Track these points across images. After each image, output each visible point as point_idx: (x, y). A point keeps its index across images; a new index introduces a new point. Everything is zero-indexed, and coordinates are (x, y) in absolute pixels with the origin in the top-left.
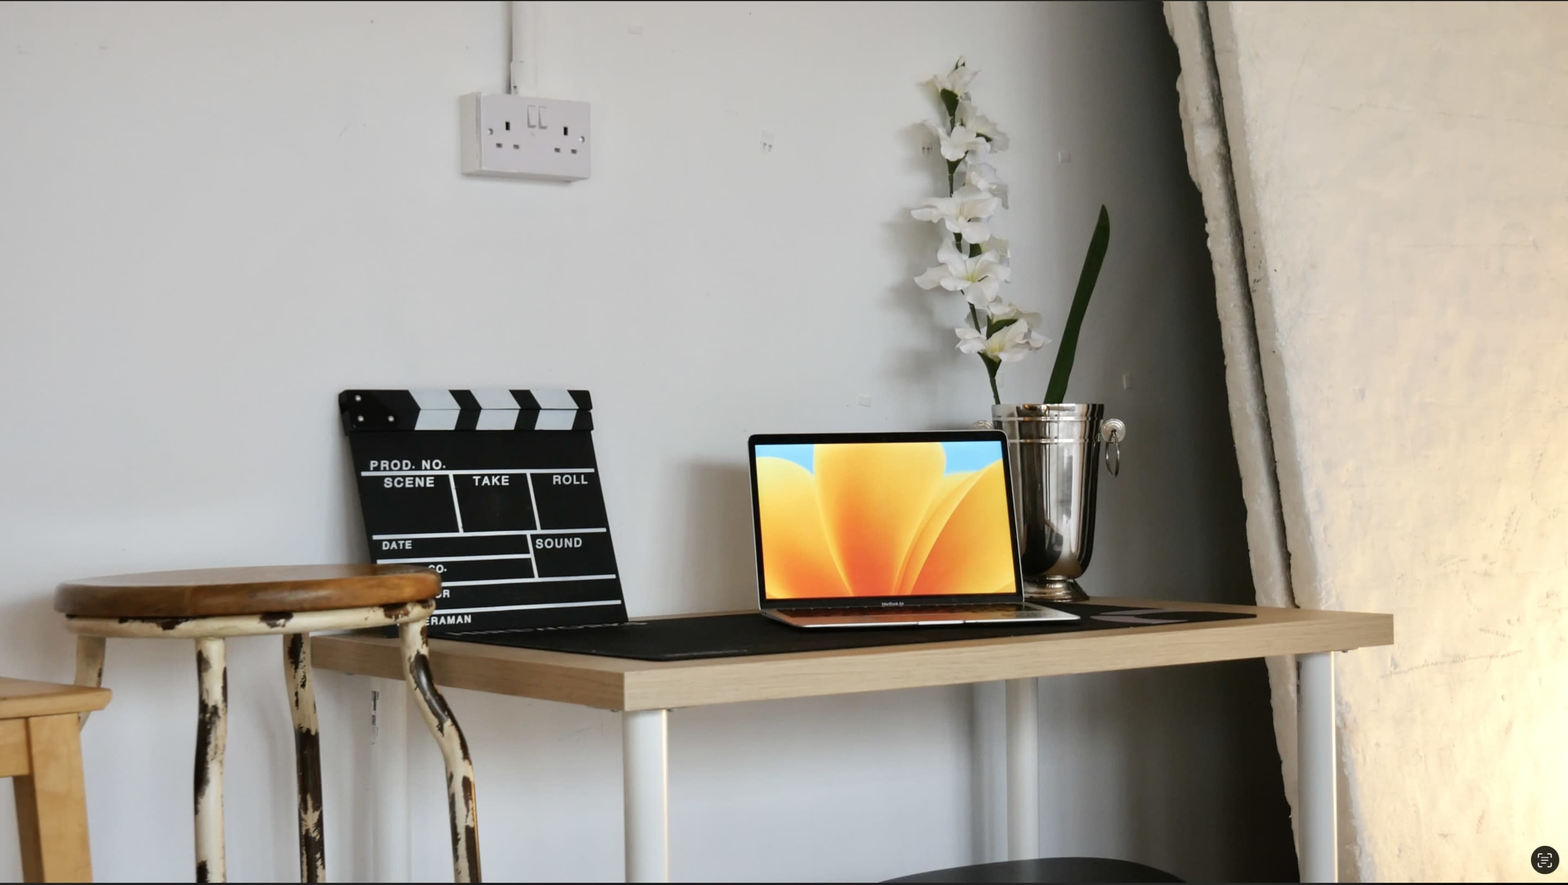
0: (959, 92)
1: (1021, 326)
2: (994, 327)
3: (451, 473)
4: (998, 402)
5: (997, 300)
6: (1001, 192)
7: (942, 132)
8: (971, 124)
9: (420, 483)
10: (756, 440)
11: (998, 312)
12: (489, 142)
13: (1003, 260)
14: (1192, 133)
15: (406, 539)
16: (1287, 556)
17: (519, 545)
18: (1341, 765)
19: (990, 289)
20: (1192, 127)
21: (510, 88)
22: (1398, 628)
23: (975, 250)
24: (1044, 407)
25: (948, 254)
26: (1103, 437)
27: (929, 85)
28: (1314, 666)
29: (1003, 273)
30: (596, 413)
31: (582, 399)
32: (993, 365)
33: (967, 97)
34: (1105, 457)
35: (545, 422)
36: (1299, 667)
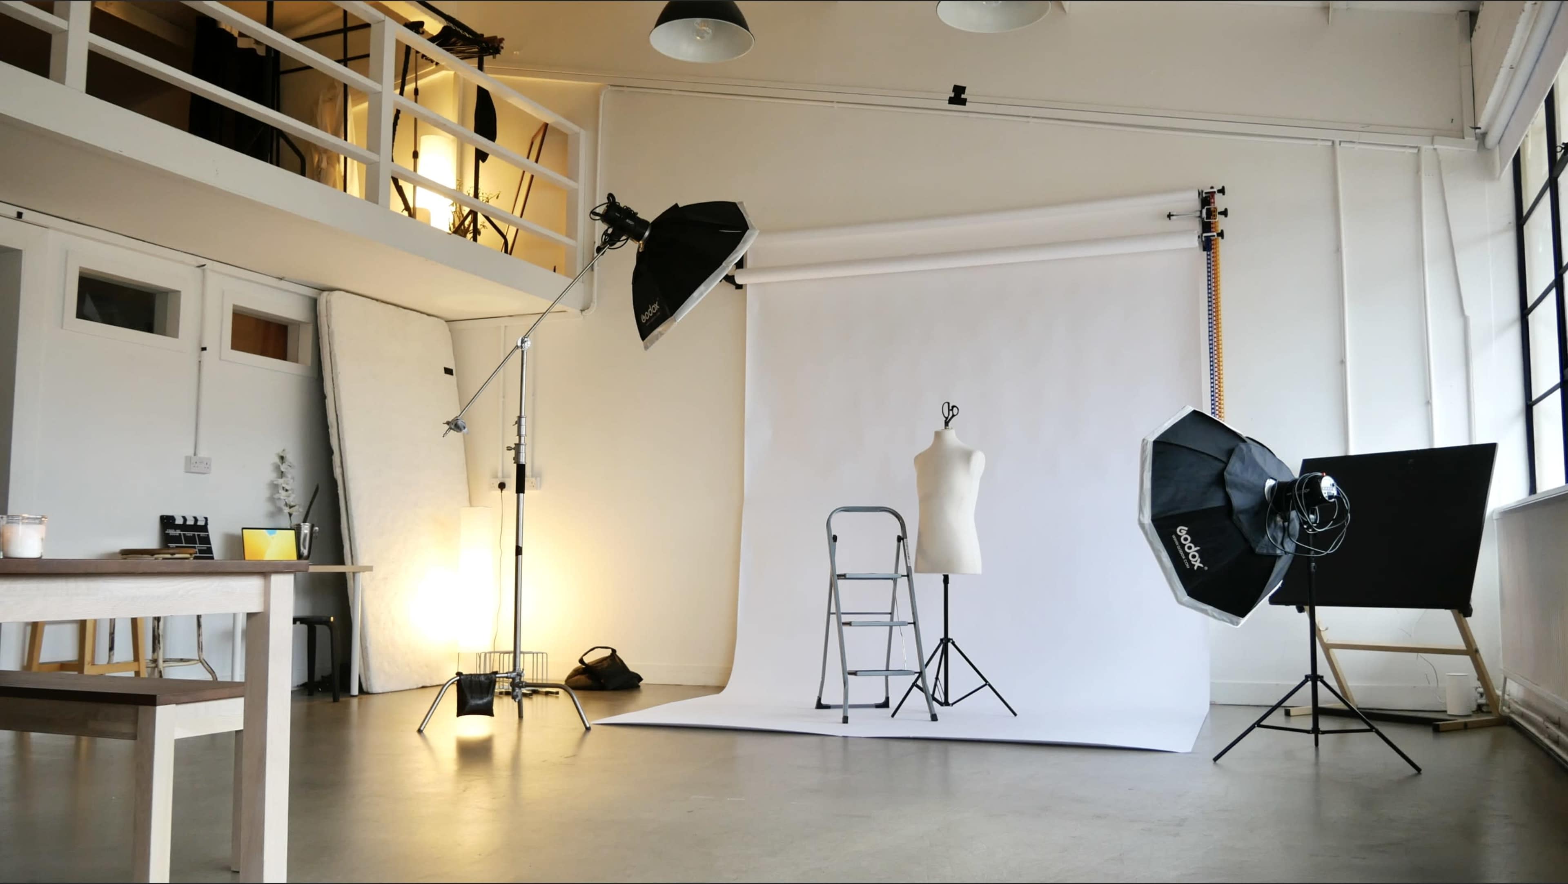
0: (284, 456)
1: (297, 507)
2: (291, 507)
3: (182, 533)
4: (291, 522)
5: (292, 502)
6: (293, 478)
7: (281, 465)
8: (287, 463)
9: (176, 534)
10: (243, 528)
11: (292, 504)
12: (192, 466)
13: (293, 493)
14: (335, 470)
15: (174, 545)
16: (352, 556)
17: (195, 547)
18: (362, 598)
19: (291, 499)
20: (336, 468)
21: (195, 454)
22: (374, 569)
23: (287, 490)
24: (302, 524)
25: (281, 491)
26: (314, 531)
27: (278, 454)
28: (357, 575)
29: (293, 496)
30: (209, 522)
31: (206, 519)
32: (290, 515)
33: (286, 457)
34: (314, 535)
35: (199, 523)
36: (354, 576)
